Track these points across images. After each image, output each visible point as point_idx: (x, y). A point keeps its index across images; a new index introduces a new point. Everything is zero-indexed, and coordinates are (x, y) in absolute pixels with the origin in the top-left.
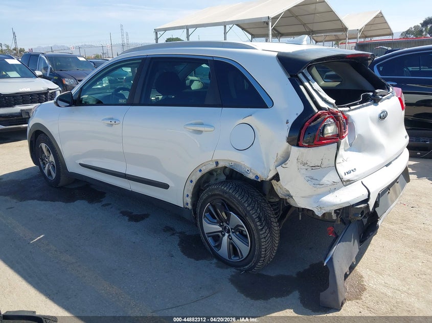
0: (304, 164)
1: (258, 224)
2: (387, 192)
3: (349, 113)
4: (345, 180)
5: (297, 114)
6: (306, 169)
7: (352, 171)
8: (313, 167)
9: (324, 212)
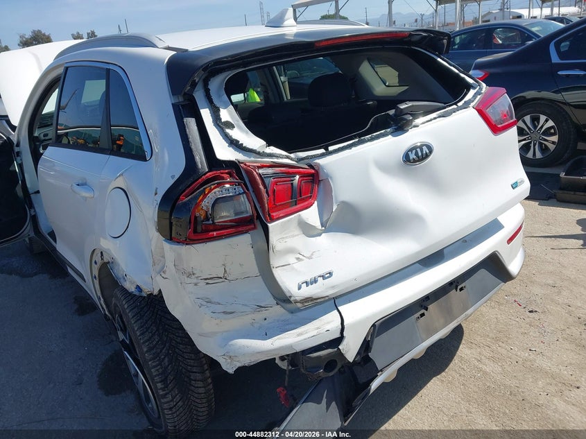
0: (190, 275)
1: (159, 385)
2: (418, 315)
3: (320, 161)
4: (298, 299)
5: (173, 177)
6: (196, 284)
7: (320, 279)
8: (209, 280)
9: (239, 365)
